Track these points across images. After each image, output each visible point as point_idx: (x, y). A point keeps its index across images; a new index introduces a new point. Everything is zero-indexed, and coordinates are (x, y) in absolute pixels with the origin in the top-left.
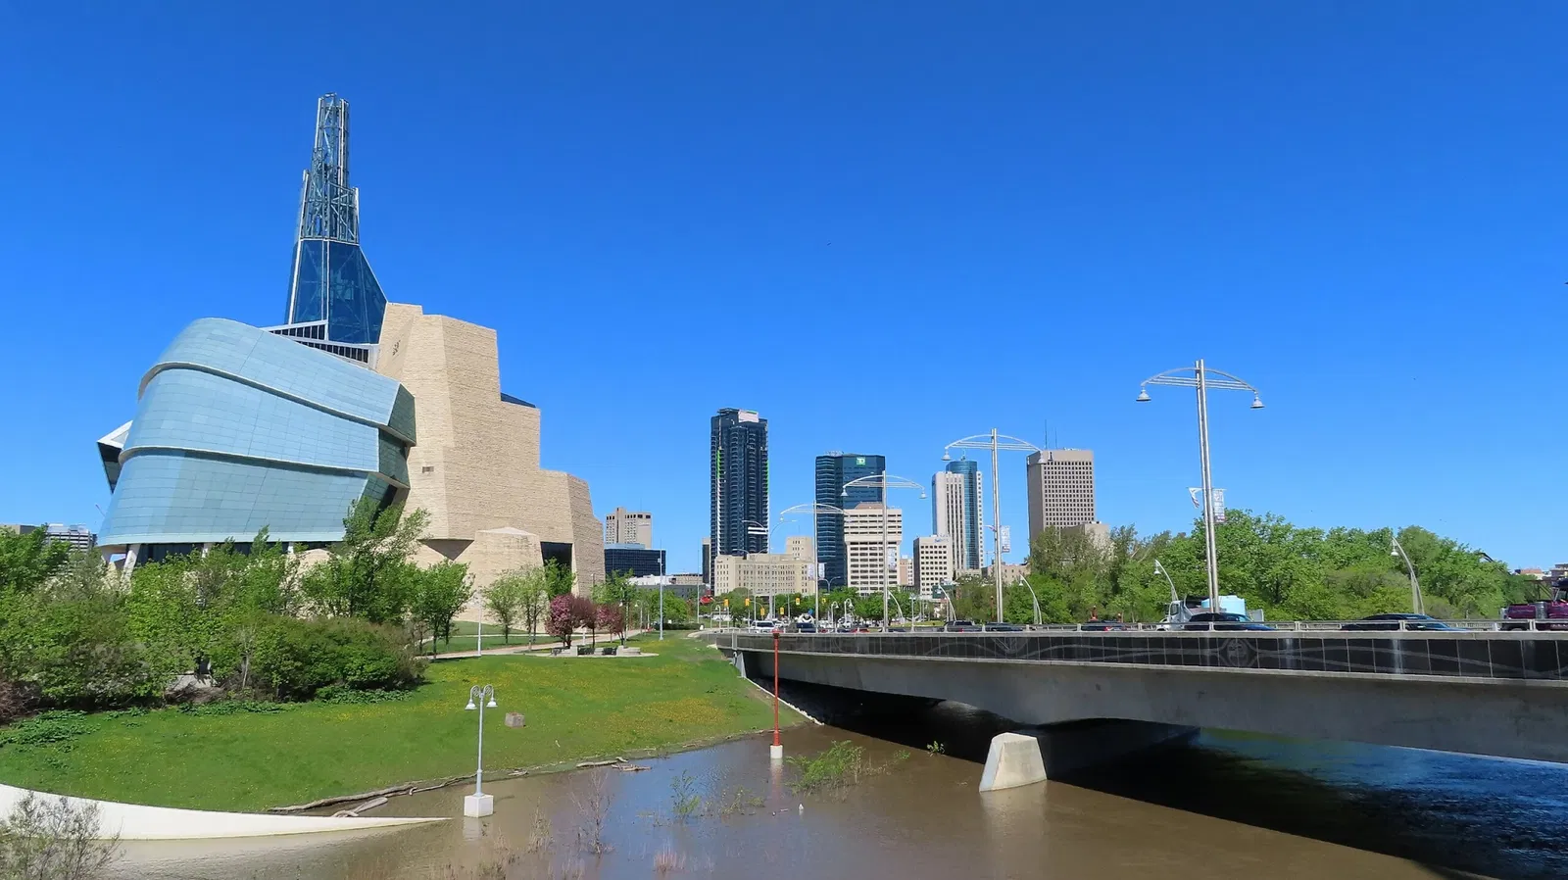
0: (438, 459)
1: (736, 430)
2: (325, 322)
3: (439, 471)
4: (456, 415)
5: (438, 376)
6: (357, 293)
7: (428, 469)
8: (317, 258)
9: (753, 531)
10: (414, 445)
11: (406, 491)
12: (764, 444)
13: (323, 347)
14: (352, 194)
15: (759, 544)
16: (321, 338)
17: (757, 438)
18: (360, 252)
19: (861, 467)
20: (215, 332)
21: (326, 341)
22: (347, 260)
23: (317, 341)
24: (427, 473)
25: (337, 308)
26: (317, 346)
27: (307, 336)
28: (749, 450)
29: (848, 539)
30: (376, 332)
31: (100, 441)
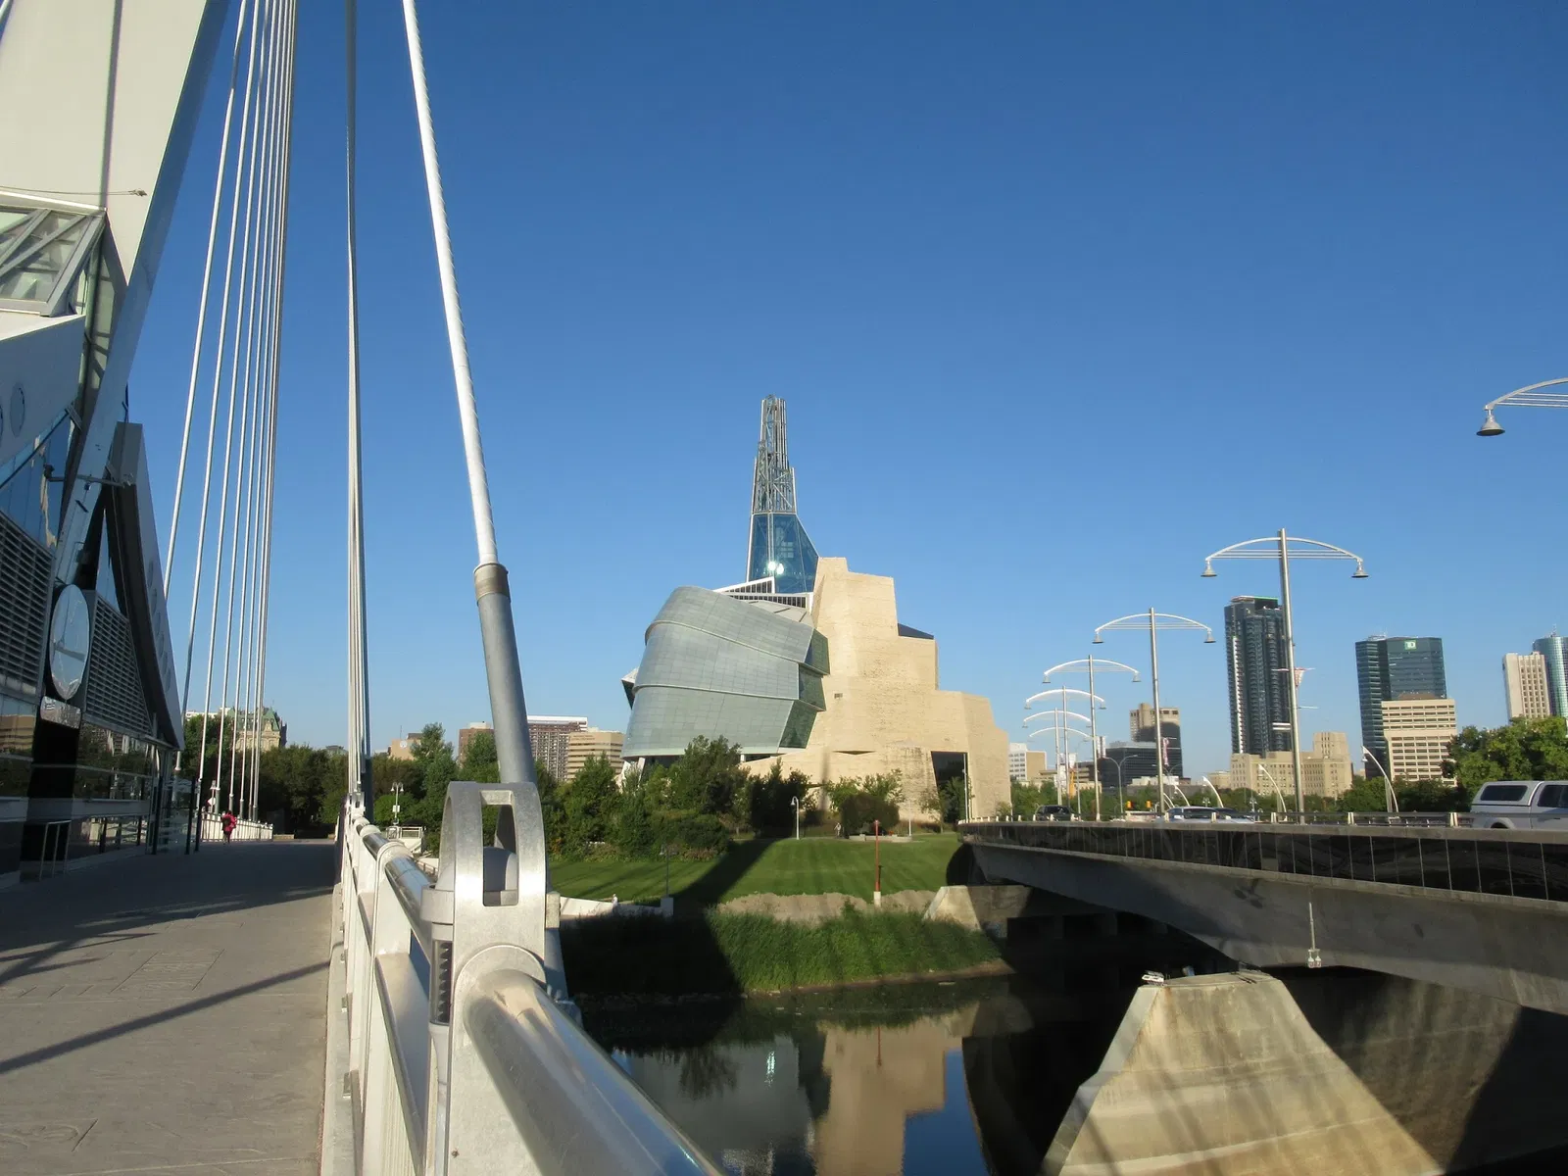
0: (844, 688)
1: (1251, 619)
2: (772, 579)
3: (847, 697)
4: (858, 650)
5: (844, 620)
6: (795, 550)
7: (839, 695)
8: (765, 526)
9: (1280, 727)
10: (829, 676)
13: (770, 599)
15: (1286, 742)
16: (770, 591)
17: (1277, 626)
18: (797, 518)
19: (1412, 651)
21: (773, 593)
22: (787, 526)
23: (767, 594)
24: (838, 698)
26: (766, 599)
27: (759, 591)
28: (1268, 639)
29: (1388, 734)
30: (810, 581)
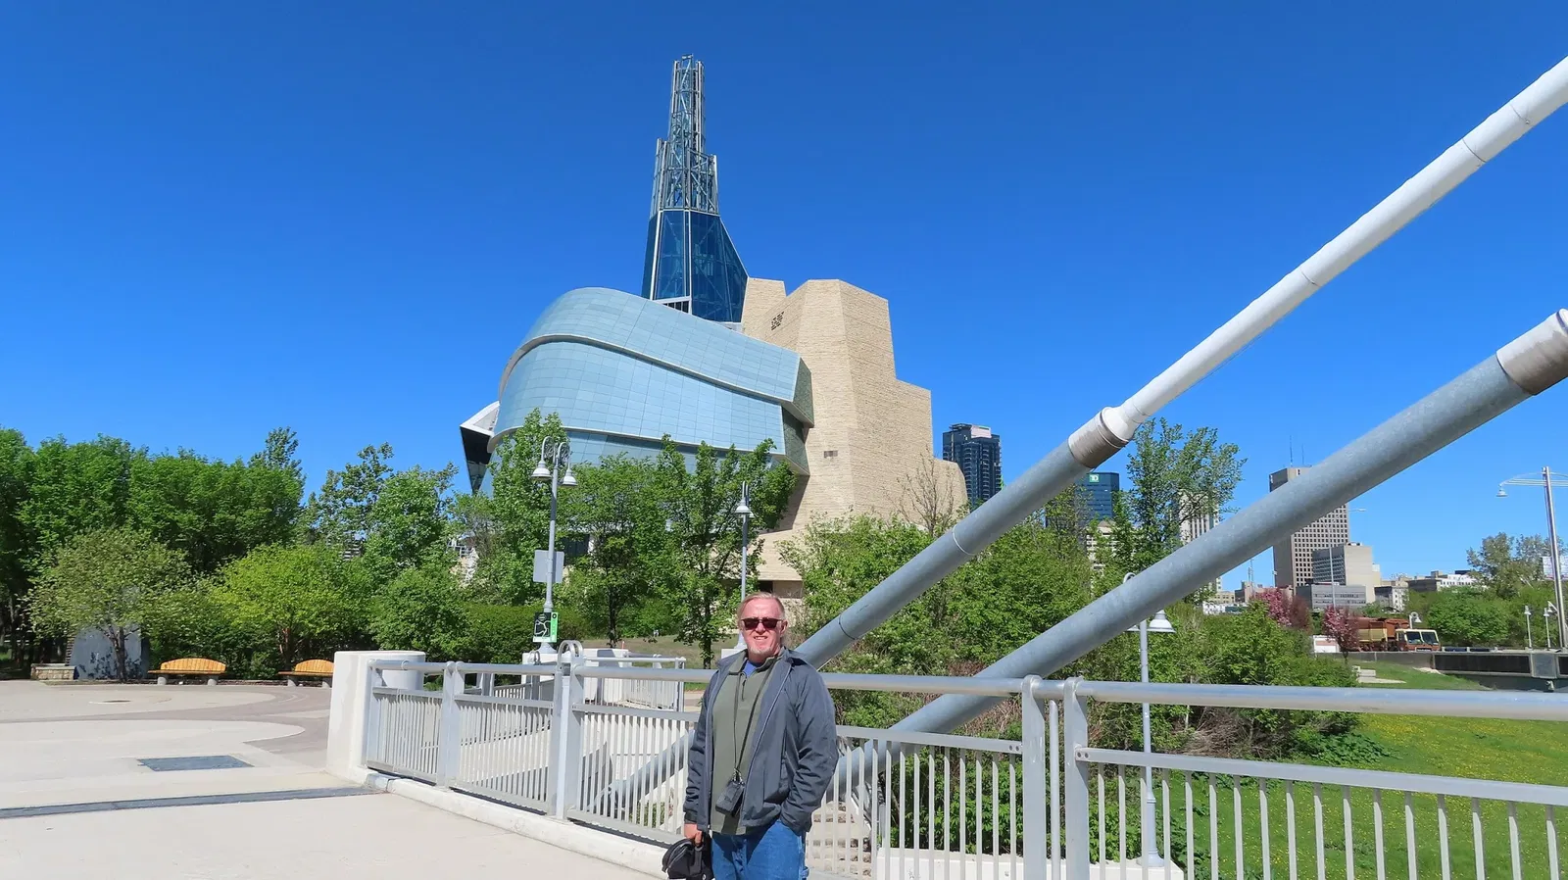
0: (841, 442)
1: (968, 446)
2: (689, 298)
3: (844, 456)
4: (858, 393)
5: (837, 348)
6: (718, 265)
7: (831, 453)
8: (678, 229)
10: (812, 427)
11: (804, 479)
12: (997, 459)
14: (710, 162)
17: (990, 454)
18: (720, 222)
19: (1095, 484)
20: (595, 302)
22: (707, 230)
24: (829, 457)
25: (700, 284)
28: (982, 466)
30: (737, 310)
31: (463, 426)
